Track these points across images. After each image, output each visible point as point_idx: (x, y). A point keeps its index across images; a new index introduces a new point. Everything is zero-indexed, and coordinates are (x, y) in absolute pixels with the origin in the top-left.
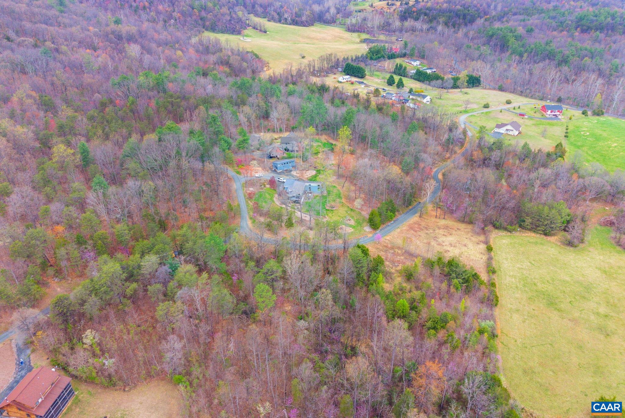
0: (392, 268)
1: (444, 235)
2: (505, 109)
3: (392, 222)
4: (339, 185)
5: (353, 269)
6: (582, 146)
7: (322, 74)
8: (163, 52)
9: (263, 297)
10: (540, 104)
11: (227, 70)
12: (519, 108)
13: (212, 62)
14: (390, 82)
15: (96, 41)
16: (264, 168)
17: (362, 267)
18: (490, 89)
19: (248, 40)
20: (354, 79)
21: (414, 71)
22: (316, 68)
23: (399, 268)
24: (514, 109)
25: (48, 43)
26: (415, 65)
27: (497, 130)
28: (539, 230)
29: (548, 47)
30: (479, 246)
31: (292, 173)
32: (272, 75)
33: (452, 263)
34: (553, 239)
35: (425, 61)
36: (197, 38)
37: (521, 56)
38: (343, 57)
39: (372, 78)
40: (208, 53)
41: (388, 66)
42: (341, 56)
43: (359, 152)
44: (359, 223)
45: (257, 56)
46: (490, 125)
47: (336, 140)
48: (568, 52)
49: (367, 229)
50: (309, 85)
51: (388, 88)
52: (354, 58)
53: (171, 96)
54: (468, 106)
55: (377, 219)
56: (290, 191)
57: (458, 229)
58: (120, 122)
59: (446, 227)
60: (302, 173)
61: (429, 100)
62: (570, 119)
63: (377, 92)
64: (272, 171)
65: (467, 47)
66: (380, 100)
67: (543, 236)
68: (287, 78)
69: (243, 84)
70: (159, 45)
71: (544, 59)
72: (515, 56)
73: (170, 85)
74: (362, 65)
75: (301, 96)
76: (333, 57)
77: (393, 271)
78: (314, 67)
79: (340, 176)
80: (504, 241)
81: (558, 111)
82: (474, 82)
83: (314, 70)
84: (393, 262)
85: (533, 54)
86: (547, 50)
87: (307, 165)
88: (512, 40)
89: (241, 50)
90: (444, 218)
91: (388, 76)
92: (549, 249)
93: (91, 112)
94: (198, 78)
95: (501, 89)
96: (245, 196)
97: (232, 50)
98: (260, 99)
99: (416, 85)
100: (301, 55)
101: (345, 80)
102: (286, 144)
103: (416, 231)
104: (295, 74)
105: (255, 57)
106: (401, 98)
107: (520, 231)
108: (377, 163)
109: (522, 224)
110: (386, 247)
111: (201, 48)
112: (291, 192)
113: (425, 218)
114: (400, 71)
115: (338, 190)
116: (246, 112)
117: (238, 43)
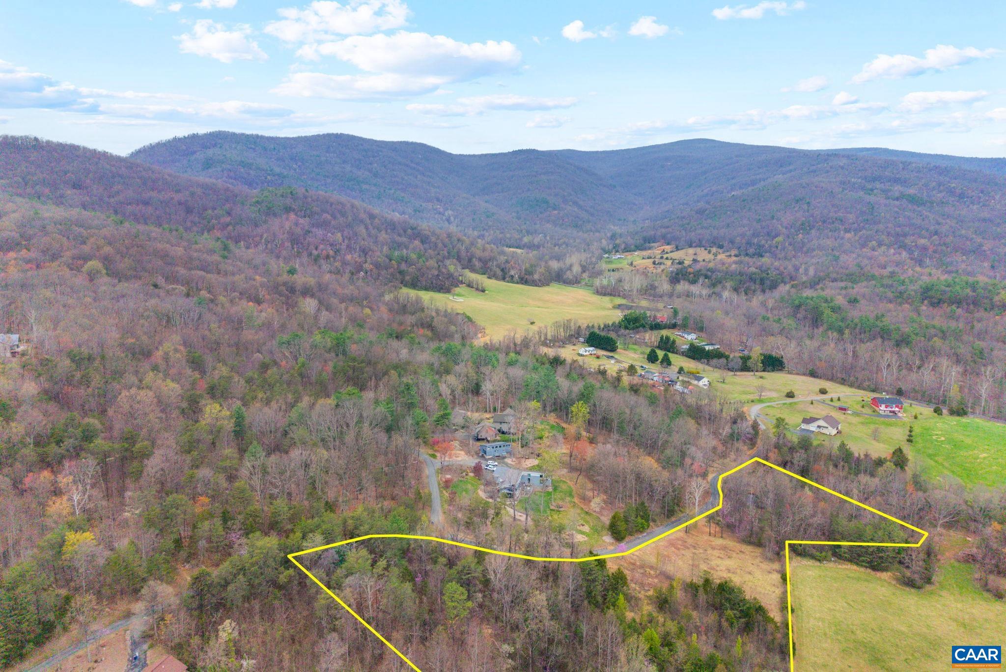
0: (640, 592)
1: (719, 557)
2: (818, 401)
3: (645, 534)
4: (571, 481)
5: (580, 582)
6: (935, 455)
7: (557, 344)
8: (346, 309)
9: (455, 601)
10: (869, 396)
11: (429, 333)
12: (839, 399)
13: (409, 324)
14: (652, 358)
15: (262, 293)
16: (468, 453)
17: (594, 581)
18: (798, 374)
19: (461, 299)
20: (601, 353)
21: (686, 347)
22: (549, 337)
23: (651, 593)
24: (832, 400)
25: (204, 293)
26: (689, 339)
27: (804, 426)
28: (863, 561)
29: (878, 323)
30: (770, 575)
31: (506, 460)
32: (489, 342)
33: (724, 588)
34: (885, 575)
35: (703, 335)
36: (392, 295)
37: (841, 332)
38: (586, 325)
39: (626, 352)
40: (405, 313)
41: (650, 339)
42: (584, 324)
43: (600, 439)
44: (596, 531)
45: (470, 319)
46: (793, 419)
47: (570, 423)
48: (907, 330)
49: (608, 539)
50: (537, 356)
51: (649, 366)
52: (602, 326)
53: (354, 360)
54: (763, 394)
55: (622, 526)
56: (501, 480)
57: (741, 552)
58: (285, 386)
59: (724, 548)
60: (520, 463)
61: (707, 383)
62: (916, 417)
63: (632, 370)
64: (478, 456)
65: (764, 318)
66: (636, 380)
67: (869, 570)
68: (508, 347)
69: (449, 349)
70: (342, 301)
71: (874, 338)
72: (832, 333)
73: (354, 347)
74: (612, 335)
75: (525, 366)
76: (572, 324)
77: (641, 596)
78: (546, 335)
79: (572, 469)
80: (810, 573)
81: (897, 406)
82: (773, 363)
83: (546, 339)
84: (642, 585)
85: (857, 331)
86: (877, 326)
87: (528, 451)
88: (827, 312)
89: (449, 311)
90: (722, 537)
91: (648, 350)
92: (878, 587)
93: (250, 374)
94: (390, 341)
95: (813, 374)
96: (439, 484)
97: (437, 311)
98: (469, 368)
99: (690, 365)
100: (529, 320)
101: (587, 353)
102: (501, 423)
103: (678, 549)
104: (519, 343)
105: (466, 320)
106: (667, 379)
107: (835, 562)
108: (623, 451)
109: (837, 550)
110: (634, 564)
111: (396, 306)
112: (503, 482)
113: (693, 535)
114: (668, 345)
115: (570, 487)
116: (449, 383)
117: (446, 303)
